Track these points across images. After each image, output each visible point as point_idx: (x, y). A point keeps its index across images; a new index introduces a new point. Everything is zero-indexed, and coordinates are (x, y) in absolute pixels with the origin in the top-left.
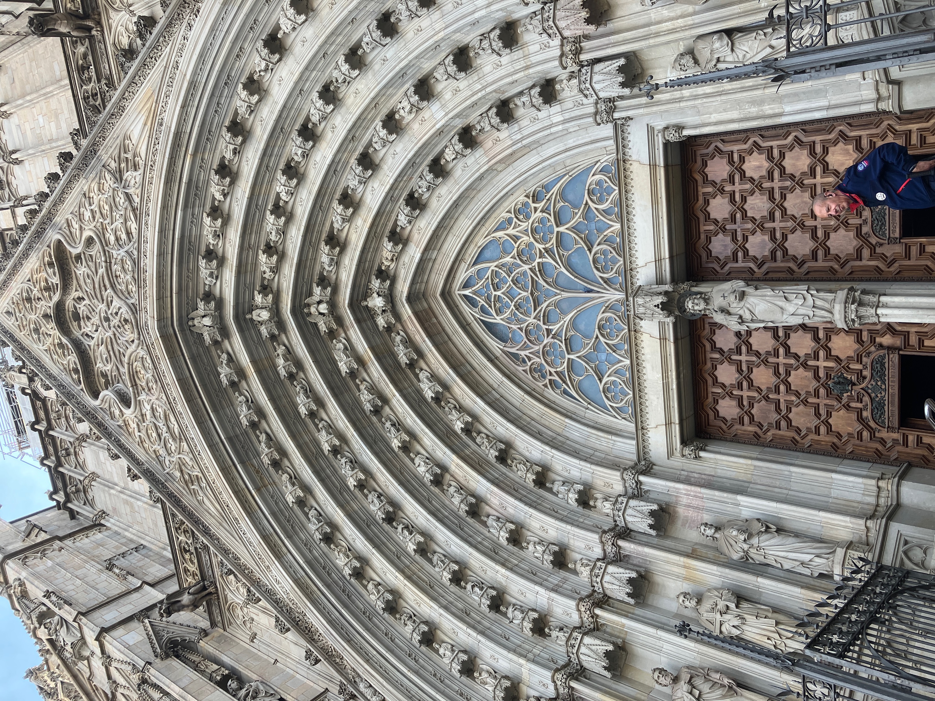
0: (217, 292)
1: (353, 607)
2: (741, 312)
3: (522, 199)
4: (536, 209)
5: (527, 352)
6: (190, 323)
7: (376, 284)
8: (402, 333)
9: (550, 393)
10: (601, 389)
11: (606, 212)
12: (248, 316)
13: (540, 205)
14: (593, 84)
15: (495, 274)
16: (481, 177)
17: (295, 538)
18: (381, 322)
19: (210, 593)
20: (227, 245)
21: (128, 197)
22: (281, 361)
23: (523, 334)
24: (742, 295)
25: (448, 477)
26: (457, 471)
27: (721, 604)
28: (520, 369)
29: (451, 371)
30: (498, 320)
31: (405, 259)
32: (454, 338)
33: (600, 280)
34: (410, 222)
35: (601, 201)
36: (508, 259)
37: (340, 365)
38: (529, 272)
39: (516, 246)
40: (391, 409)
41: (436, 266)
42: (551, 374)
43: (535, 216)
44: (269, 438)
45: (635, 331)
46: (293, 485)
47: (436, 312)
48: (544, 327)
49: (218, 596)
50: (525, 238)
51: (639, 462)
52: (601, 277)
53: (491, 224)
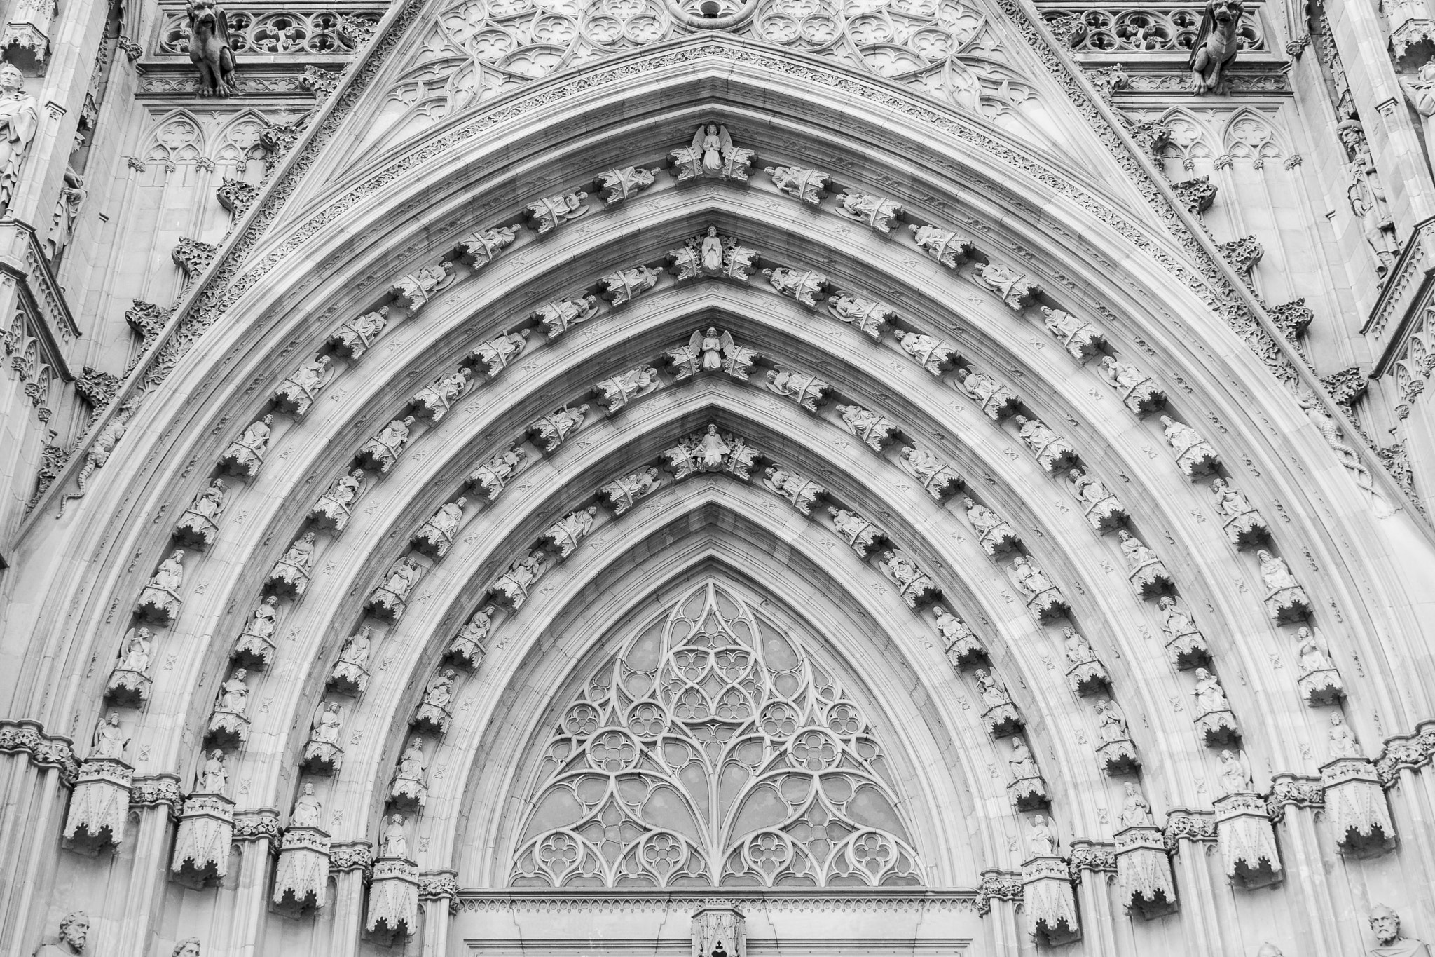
0: (758, 183)
1: (233, 400)
3: (863, 721)
4: (846, 742)
5: (614, 702)
6: (712, 129)
7: (745, 455)
8: (656, 485)
9: (548, 738)
10: (561, 830)
11: (841, 858)
12: (712, 231)
13: (852, 749)
14: (1045, 880)
15: (744, 656)
16: (905, 664)
17: (344, 292)
18: (680, 456)
19: (214, 84)
20: (839, 224)
21: (937, 67)
23: (645, 699)
25: (429, 564)
26: (438, 581)
28: (586, 687)
29: (592, 573)
30: (667, 654)
31: (780, 510)
32: (639, 572)
33: (739, 843)
34: (844, 534)
35: (860, 851)
36: (768, 683)
37: (617, 379)
38: (751, 718)
39: (790, 701)
41: (760, 556)
42: (581, 742)
43: (836, 737)
44: (505, 246)
45: (669, 901)
46: (431, 290)
47: (683, 544)
48: (659, 739)
50: (803, 718)
51: (458, 894)
52: (743, 843)
53: (824, 659)
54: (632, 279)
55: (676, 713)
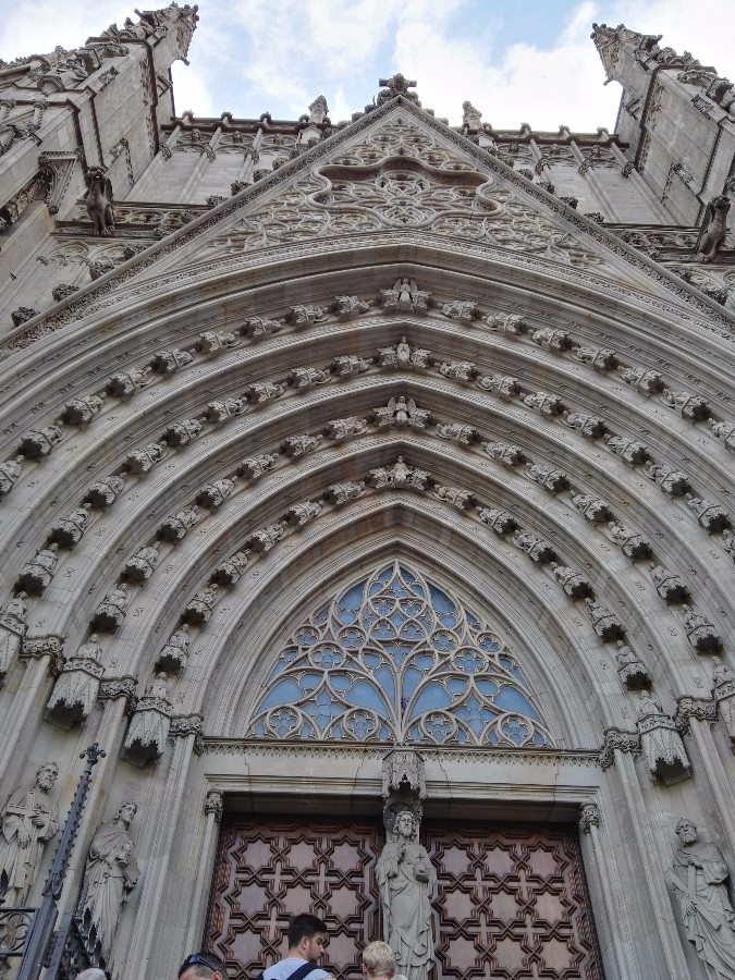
0: (433, 313)
1: (79, 374)
2: (401, 877)
3: (503, 644)
4: (492, 656)
5: (330, 625)
7: (422, 475)
8: (363, 493)
9: (282, 645)
10: (286, 705)
11: (492, 731)
12: (404, 339)
13: (497, 661)
14: (659, 730)
15: (419, 604)
16: (532, 601)
17: (166, 331)
18: (380, 473)
19: (101, 229)
20: (484, 333)
22: (354, 361)
23: (351, 625)
24: (423, 880)
25: (207, 513)
26: (212, 524)
27: (45, 819)
28: (311, 616)
29: (320, 537)
30: (367, 600)
31: (444, 510)
32: (349, 548)
34: (486, 521)
35: (505, 726)
36: (437, 620)
37: (342, 421)
38: (424, 640)
39: (451, 630)
40: (286, 466)
42: (305, 650)
43: (484, 654)
44: (276, 330)
45: (366, 751)
46: (224, 343)
47: (380, 534)
49: (96, 236)
50: (460, 641)
51: (204, 739)
52: (420, 719)
53: (474, 607)
55: (372, 635)
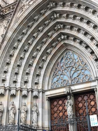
0: (57, 6)
1: (9, 49)
2: (68, 105)
3: (85, 62)
5: (59, 67)
7: (66, 36)
8: (58, 43)
10: (55, 82)
12: (55, 13)
13: (84, 66)
23: (62, 66)
25: (35, 59)
28: (56, 66)
30: (64, 60)
31: (71, 41)
33: (72, 79)
36: (74, 61)
37: (49, 33)
38: (73, 65)
39: (77, 62)
40: (44, 45)
45: (64, 87)
46: (26, 31)
48: (64, 70)
51: (44, 91)
54: (48, 22)
55: (65, 67)
